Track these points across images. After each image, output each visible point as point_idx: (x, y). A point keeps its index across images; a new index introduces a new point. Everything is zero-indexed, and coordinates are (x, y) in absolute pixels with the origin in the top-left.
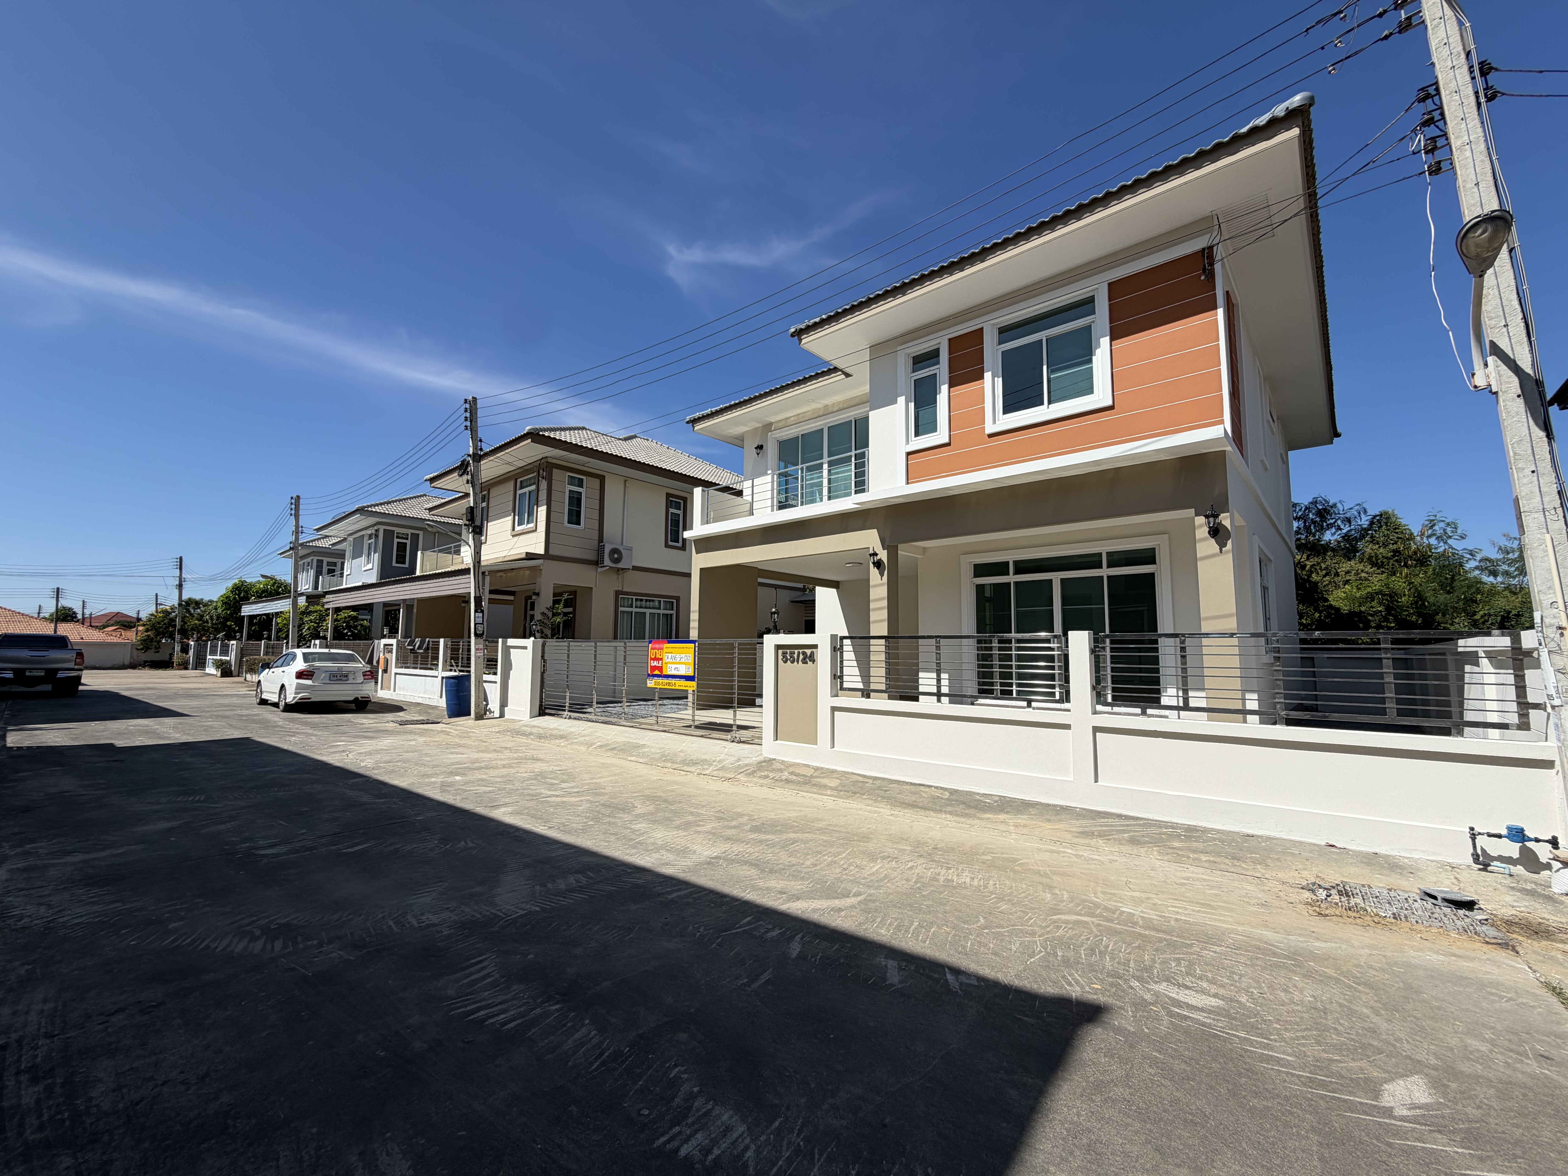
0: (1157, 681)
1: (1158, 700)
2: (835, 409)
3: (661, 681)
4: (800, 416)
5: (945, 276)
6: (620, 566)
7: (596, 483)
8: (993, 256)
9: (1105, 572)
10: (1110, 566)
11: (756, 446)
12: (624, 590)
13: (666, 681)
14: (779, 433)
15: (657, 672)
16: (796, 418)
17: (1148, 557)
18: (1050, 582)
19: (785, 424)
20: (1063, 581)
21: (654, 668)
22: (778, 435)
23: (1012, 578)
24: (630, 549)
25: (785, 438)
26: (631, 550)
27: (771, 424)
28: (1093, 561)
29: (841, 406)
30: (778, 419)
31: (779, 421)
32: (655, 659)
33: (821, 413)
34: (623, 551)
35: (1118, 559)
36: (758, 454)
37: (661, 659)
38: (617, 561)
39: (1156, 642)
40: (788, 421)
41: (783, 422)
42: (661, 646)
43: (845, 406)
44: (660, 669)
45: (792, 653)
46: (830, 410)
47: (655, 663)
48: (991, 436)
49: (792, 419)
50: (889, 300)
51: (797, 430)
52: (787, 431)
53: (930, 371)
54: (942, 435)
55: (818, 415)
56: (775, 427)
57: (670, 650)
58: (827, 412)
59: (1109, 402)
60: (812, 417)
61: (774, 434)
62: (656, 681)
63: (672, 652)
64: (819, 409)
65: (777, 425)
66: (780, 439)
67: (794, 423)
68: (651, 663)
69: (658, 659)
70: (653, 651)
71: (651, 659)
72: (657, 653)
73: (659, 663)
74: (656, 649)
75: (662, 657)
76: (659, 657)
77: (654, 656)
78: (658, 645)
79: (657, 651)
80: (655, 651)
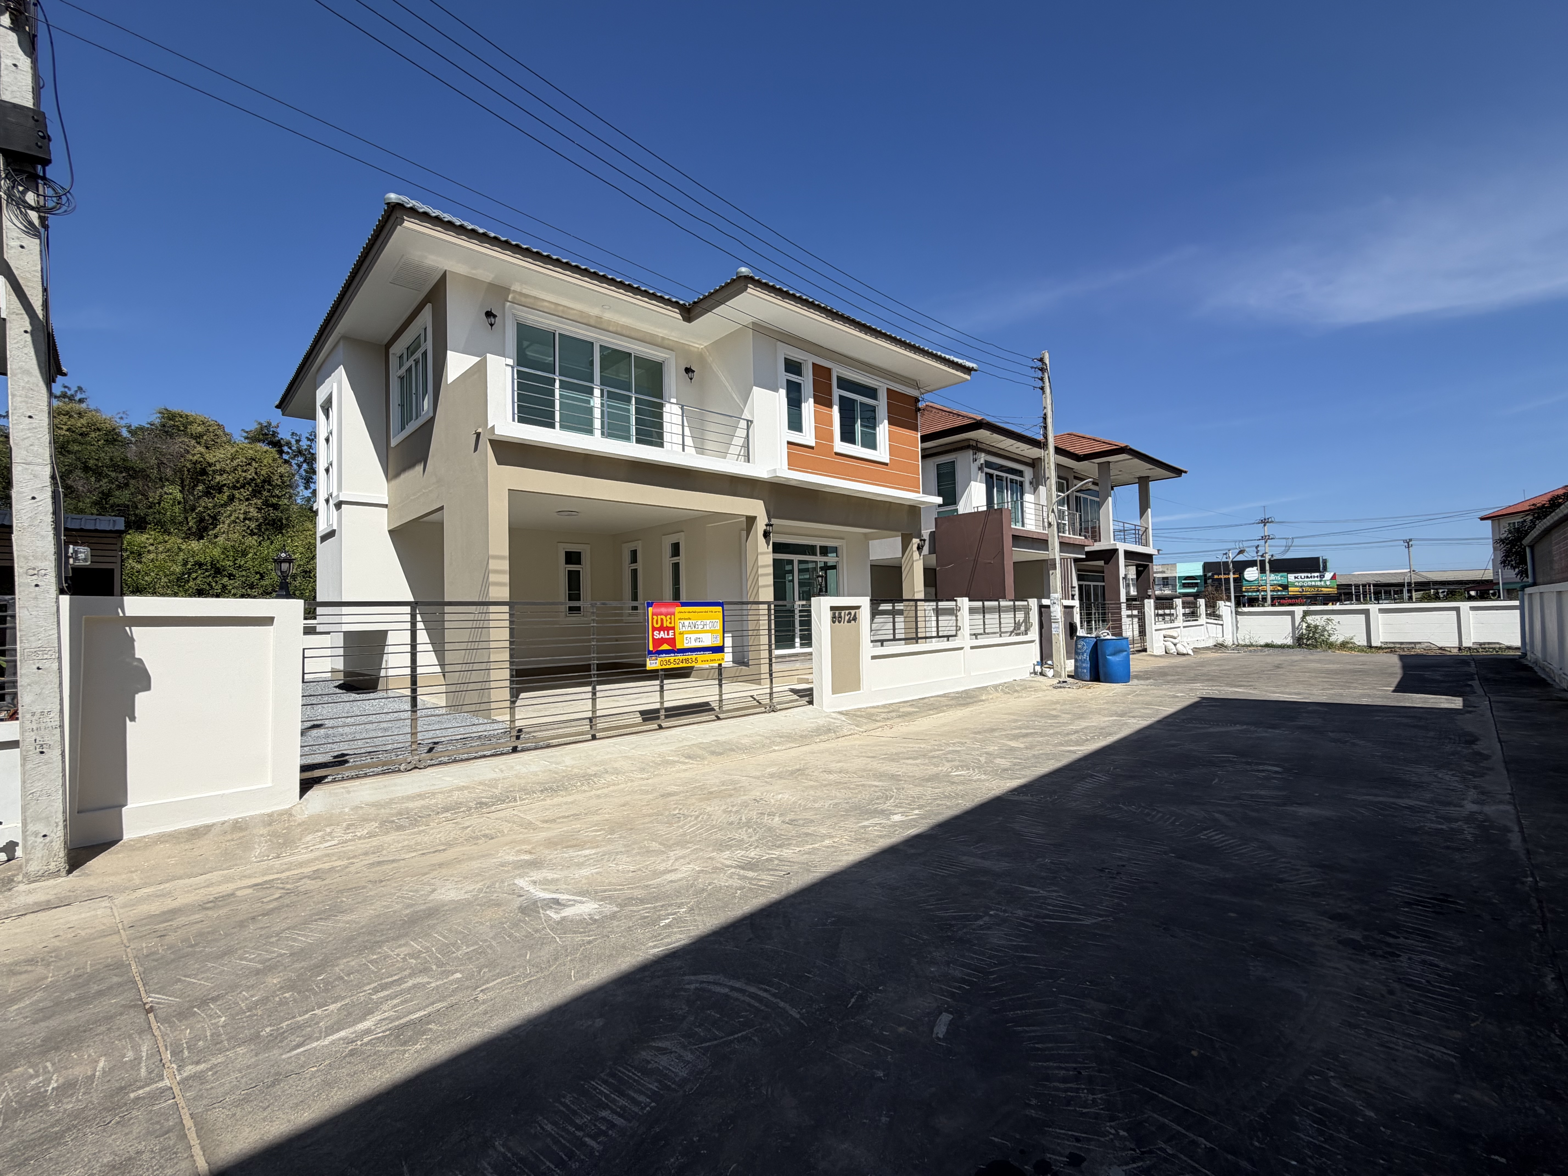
2: (611, 329)
3: (672, 659)
8: (880, 339)
11: (487, 310)
13: (680, 657)
14: (523, 312)
15: (665, 647)
16: (553, 306)
17: (837, 551)
19: (533, 304)
21: (663, 641)
22: (519, 313)
25: (529, 323)
27: (508, 290)
29: (619, 329)
30: (524, 291)
32: (662, 628)
33: (592, 322)
36: (490, 324)
37: (673, 628)
41: (531, 300)
42: (671, 610)
43: (624, 332)
44: (672, 641)
45: (840, 614)
46: (604, 326)
47: (663, 635)
48: (836, 454)
49: (546, 304)
51: (553, 323)
52: (537, 316)
53: (798, 379)
54: (808, 437)
55: (585, 321)
56: (514, 298)
57: (687, 615)
58: (598, 326)
59: (888, 461)
60: (579, 320)
61: (514, 308)
62: (663, 659)
63: (689, 619)
64: (590, 316)
65: (517, 296)
66: (522, 321)
67: (546, 310)
68: (653, 635)
69: (668, 629)
70: (655, 617)
71: (654, 629)
72: (662, 620)
73: (668, 634)
74: (661, 614)
75: (672, 625)
76: (669, 625)
77: (659, 625)
78: (663, 610)
79: (663, 617)
80: (659, 617)
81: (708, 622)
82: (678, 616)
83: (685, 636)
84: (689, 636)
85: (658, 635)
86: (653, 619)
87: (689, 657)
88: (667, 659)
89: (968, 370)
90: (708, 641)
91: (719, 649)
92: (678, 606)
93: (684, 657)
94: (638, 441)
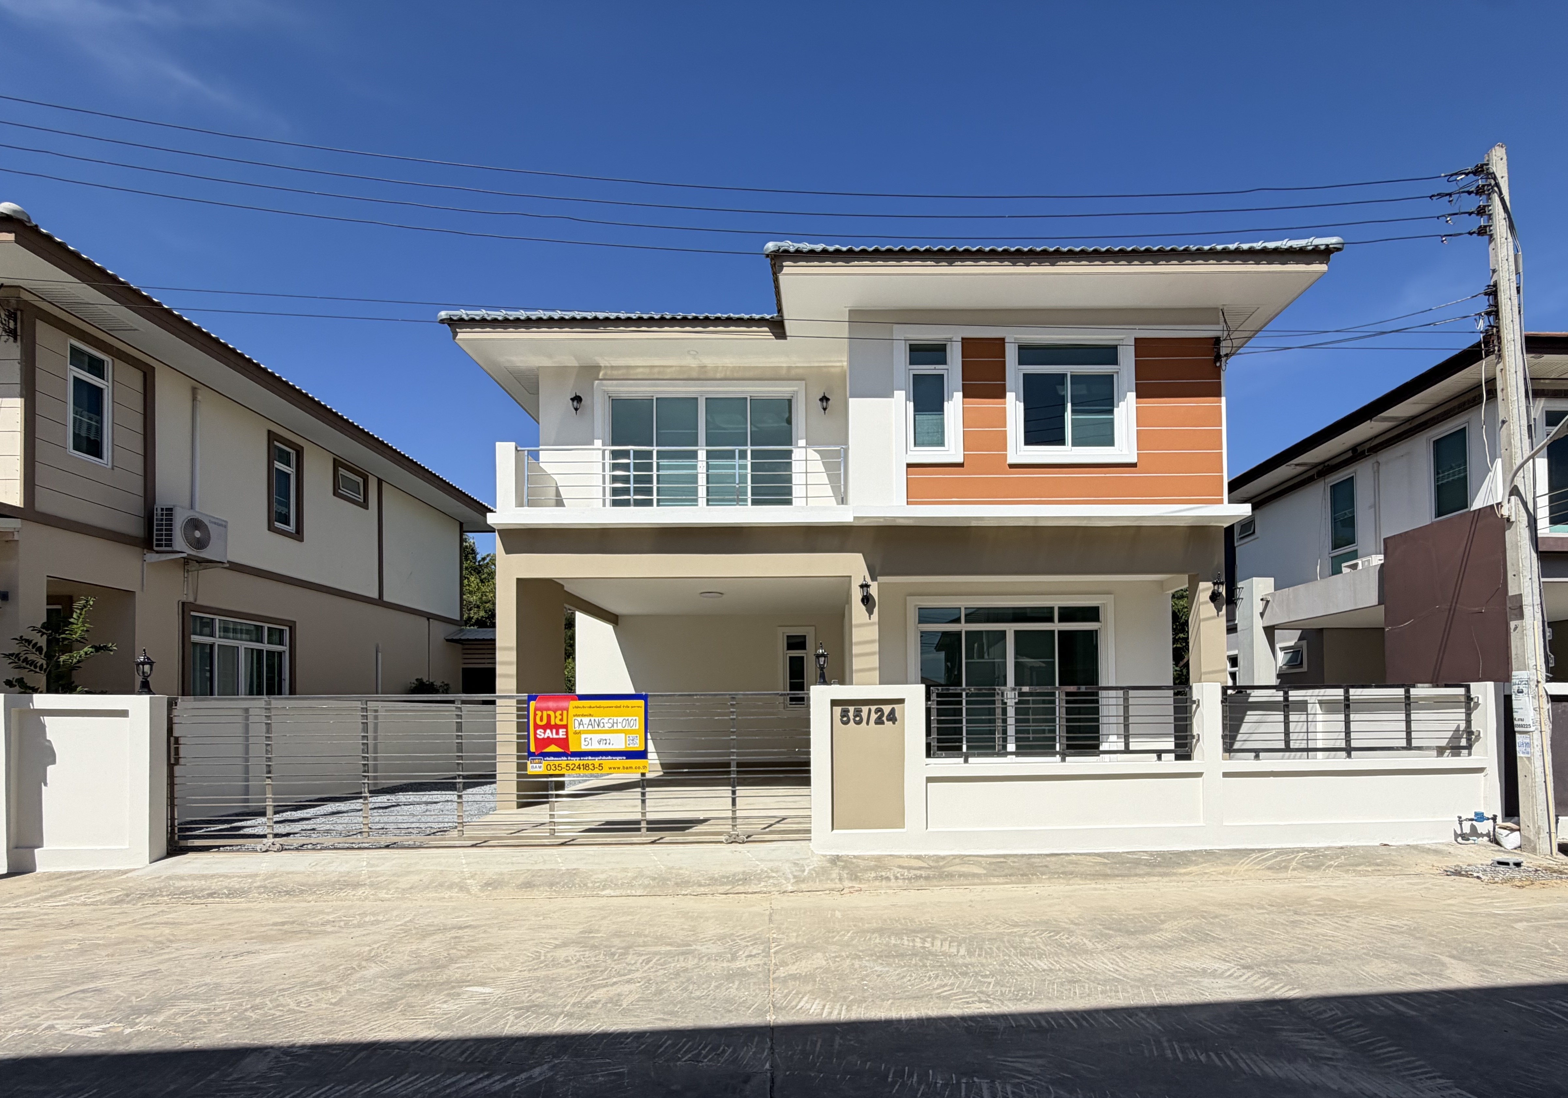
0: (1097, 729)
1: (1097, 747)
2: (718, 376)
4: (656, 370)
5: (1006, 263)
6: (205, 554)
7: (135, 378)
8: (1065, 263)
9: (1057, 626)
10: (1061, 620)
11: (573, 396)
12: (199, 602)
14: (617, 386)
15: (553, 748)
16: (647, 370)
17: (1092, 614)
18: (1003, 633)
19: (626, 375)
20: (1017, 633)
21: (549, 741)
22: (610, 389)
23: (963, 627)
24: (223, 525)
25: (626, 396)
26: (225, 527)
27: (598, 368)
28: (1045, 615)
29: (729, 374)
30: (614, 363)
31: (613, 368)
32: (548, 726)
33: (694, 375)
34: (210, 526)
35: (1068, 614)
36: (576, 409)
37: (565, 727)
38: (200, 544)
39: (1097, 694)
40: (632, 372)
41: (622, 371)
42: (563, 704)
43: (736, 375)
44: (564, 743)
45: (858, 713)
46: (711, 375)
48: (1012, 466)
49: (641, 370)
50: (929, 263)
51: (648, 389)
52: (631, 386)
53: (935, 369)
54: (952, 452)
55: (685, 376)
56: (605, 374)
57: (587, 711)
58: (702, 377)
59: (1134, 460)
60: (678, 377)
61: (604, 386)
62: (551, 763)
63: (590, 715)
64: (691, 368)
65: (609, 372)
66: (614, 396)
67: (640, 377)
68: (535, 734)
69: (557, 727)
70: (539, 713)
71: (537, 727)
72: (549, 717)
73: (557, 733)
74: (548, 709)
75: (564, 723)
76: (559, 723)
77: (545, 722)
78: (551, 704)
79: (551, 713)
80: (545, 713)
81: (620, 719)
82: (572, 711)
83: (583, 736)
84: (589, 736)
85: (541, 734)
86: (535, 715)
87: (590, 762)
88: (557, 763)
89: (1323, 254)
90: (619, 743)
91: (642, 755)
92: (573, 699)
93: (582, 762)
94: (755, 502)
